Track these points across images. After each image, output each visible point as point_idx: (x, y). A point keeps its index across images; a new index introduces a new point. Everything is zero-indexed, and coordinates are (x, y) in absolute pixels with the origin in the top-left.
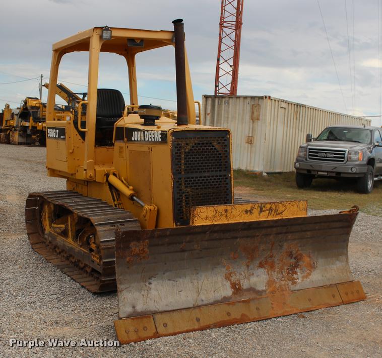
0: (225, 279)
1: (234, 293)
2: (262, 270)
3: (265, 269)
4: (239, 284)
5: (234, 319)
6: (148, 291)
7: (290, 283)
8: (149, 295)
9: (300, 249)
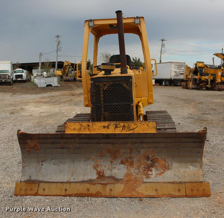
0: (94, 168)
1: (98, 178)
2: (122, 166)
3: (125, 165)
4: (103, 172)
5: (90, 194)
6: (40, 169)
7: (144, 177)
8: (40, 172)
9: (156, 154)
